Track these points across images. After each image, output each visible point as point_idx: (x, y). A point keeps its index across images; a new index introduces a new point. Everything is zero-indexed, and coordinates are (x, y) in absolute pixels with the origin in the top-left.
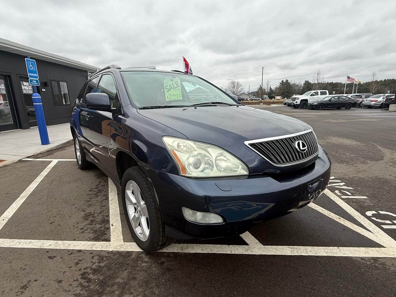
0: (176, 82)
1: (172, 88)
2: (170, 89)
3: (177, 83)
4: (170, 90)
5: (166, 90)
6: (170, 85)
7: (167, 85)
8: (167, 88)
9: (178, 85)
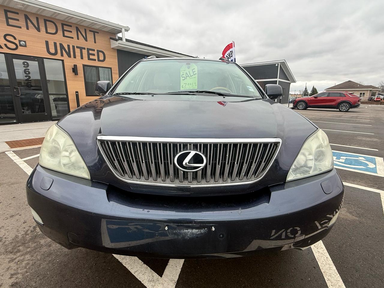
0: (192, 70)
1: (188, 76)
2: (186, 77)
3: (194, 71)
4: (186, 79)
5: (182, 79)
6: (186, 73)
7: (183, 73)
8: (183, 76)
9: (194, 73)
